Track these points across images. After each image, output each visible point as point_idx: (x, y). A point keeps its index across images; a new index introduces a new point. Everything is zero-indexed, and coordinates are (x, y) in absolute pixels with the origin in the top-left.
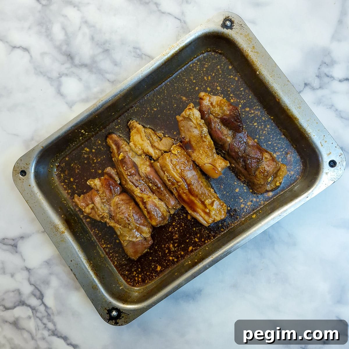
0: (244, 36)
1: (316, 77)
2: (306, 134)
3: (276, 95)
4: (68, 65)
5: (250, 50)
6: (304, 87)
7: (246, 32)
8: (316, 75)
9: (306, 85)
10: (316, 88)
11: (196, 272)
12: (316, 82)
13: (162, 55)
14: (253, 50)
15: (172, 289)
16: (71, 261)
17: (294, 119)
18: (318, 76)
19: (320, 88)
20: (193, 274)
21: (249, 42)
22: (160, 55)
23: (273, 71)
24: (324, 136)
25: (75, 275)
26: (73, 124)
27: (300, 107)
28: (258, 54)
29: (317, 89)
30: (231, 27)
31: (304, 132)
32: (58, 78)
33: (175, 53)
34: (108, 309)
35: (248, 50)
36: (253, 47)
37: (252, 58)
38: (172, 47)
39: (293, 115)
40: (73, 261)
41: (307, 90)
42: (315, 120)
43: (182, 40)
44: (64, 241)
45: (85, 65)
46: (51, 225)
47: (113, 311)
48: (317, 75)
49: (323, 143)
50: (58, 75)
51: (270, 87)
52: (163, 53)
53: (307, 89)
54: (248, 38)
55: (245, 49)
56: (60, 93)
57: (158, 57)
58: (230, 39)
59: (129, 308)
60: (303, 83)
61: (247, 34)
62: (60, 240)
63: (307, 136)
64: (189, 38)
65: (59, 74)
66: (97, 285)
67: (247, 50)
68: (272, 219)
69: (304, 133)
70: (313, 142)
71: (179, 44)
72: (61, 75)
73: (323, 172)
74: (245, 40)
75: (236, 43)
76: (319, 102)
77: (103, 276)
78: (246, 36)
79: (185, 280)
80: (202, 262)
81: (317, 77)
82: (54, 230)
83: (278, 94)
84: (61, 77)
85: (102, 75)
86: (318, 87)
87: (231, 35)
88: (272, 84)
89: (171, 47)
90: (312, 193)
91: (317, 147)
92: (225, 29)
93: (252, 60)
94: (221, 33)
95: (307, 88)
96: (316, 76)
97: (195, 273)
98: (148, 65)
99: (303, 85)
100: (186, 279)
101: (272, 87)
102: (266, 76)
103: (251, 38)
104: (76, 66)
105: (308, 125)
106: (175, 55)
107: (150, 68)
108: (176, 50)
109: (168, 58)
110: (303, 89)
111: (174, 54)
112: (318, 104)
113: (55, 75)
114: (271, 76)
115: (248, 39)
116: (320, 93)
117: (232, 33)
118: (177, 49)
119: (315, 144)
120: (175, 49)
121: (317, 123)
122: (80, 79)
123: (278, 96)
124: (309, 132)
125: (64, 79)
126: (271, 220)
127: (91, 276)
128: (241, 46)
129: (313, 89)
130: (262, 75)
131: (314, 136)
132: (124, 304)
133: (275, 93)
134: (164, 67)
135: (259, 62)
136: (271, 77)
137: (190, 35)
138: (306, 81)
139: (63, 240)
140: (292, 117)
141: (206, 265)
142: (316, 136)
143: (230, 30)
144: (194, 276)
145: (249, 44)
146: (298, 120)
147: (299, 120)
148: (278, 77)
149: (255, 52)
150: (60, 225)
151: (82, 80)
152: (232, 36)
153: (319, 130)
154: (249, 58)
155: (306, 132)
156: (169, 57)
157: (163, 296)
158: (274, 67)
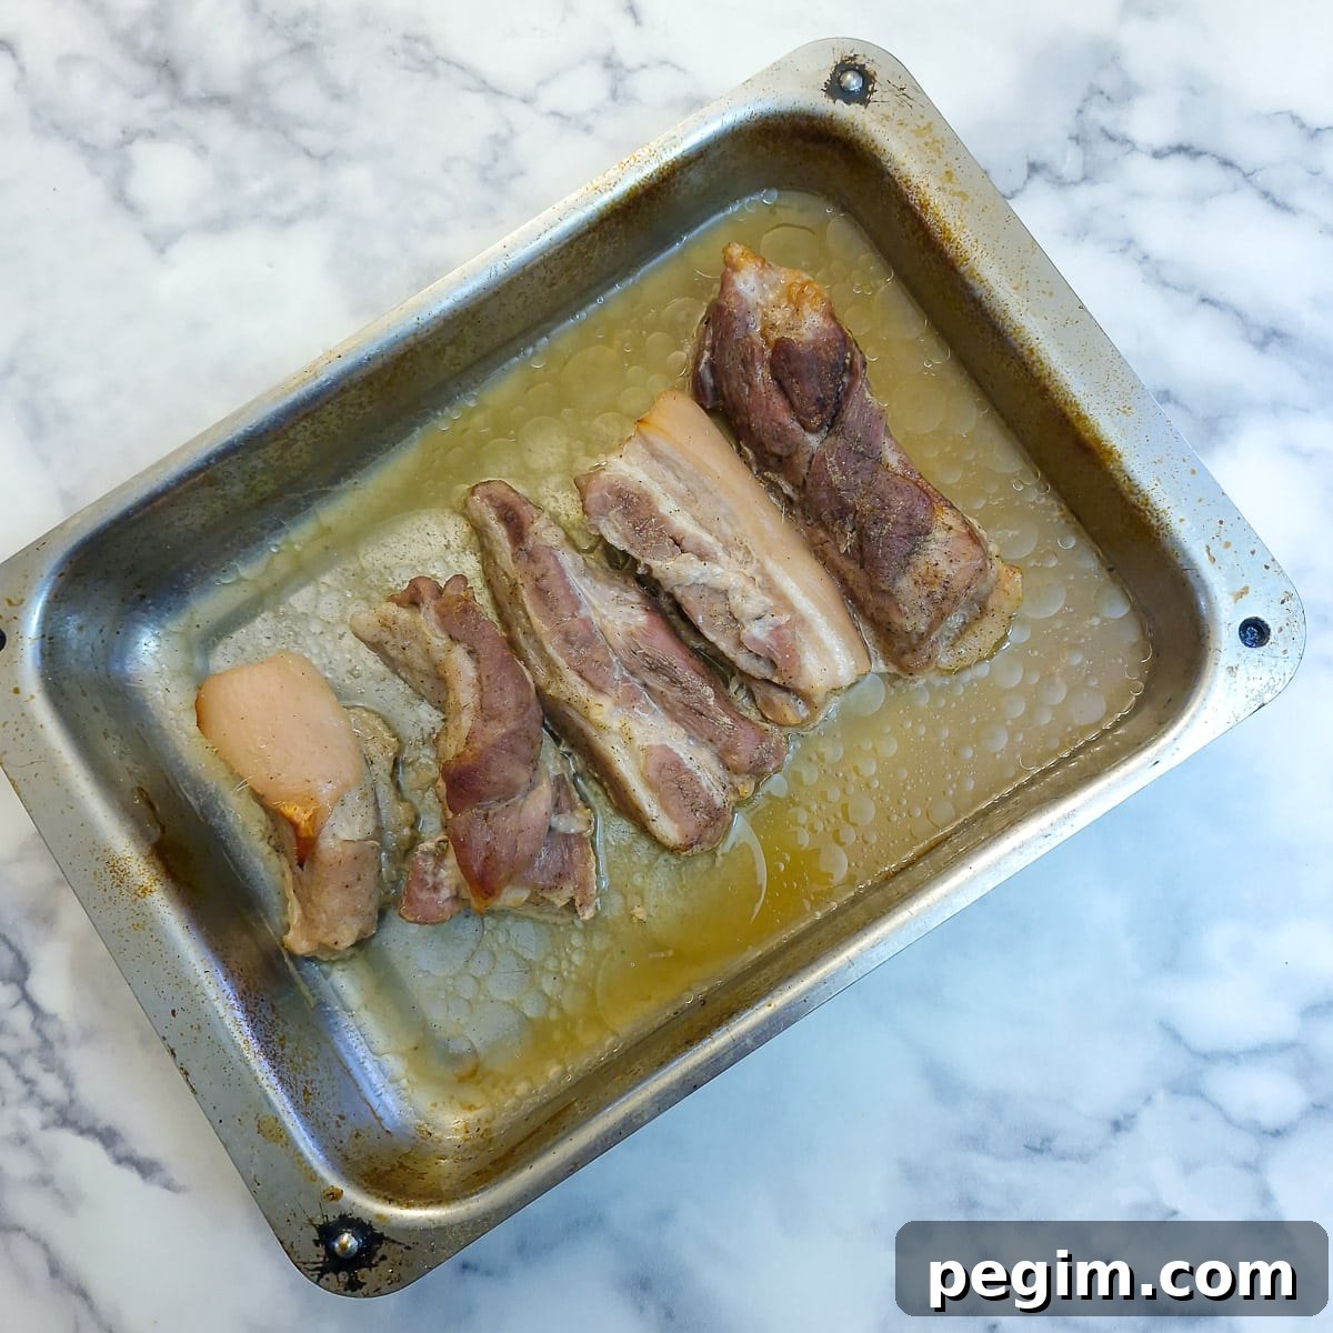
0: (913, 131)
1: (1069, 141)
2: (1152, 515)
3: (1034, 358)
4: (158, 100)
5: (934, 186)
6: (1029, 177)
7: (922, 117)
8: (1067, 135)
9: (1034, 168)
10: (1069, 180)
11: (699, 1065)
12: (1068, 160)
13: (591, 187)
14: (948, 186)
15: (598, 1137)
16: (173, 1012)
17: (1106, 456)
18: (1076, 139)
19: (1085, 178)
20: (686, 1075)
21: (933, 154)
22: (583, 190)
23: (1023, 268)
24: (1221, 522)
25: (186, 1074)
26: (217, 445)
27: (1126, 411)
28: (965, 203)
29: (1075, 184)
30: (862, 97)
31: (1143, 507)
32: (121, 146)
33: (643, 186)
34: (319, 1221)
35: (926, 183)
36: (947, 172)
37: (942, 214)
38: (632, 162)
39: (1098, 441)
40: (179, 1013)
41: (1039, 189)
42: (1184, 460)
43: (673, 134)
44: (147, 928)
45: (219, 100)
46: (96, 856)
47: (342, 1233)
48: (1075, 133)
49: (1216, 548)
50: (121, 136)
51: (1010, 330)
52: (594, 181)
53: (1038, 185)
54: (930, 140)
55: (915, 181)
56: (121, 198)
57: (575, 195)
58: (858, 141)
59: (412, 1220)
60: (1025, 162)
61: (926, 125)
62: (131, 922)
63: (1154, 522)
64: (698, 129)
65: (124, 132)
66: (277, 1120)
67: (922, 186)
68: (1014, 849)
69: (1140, 510)
70: (1177, 543)
71: (660, 151)
72: (129, 136)
73: (1217, 664)
74: (915, 148)
75: (882, 158)
76: (1082, 230)
77: (307, 1082)
78: (919, 132)
79: (653, 1098)
80: (727, 1024)
81: (1074, 142)
82: (109, 883)
83: (1042, 356)
84: (130, 142)
85: (285, 133)
86: (1078, 175)
87: (860, 127)
88: (1017, 315)
89: (625, 161)
90: (1175, 746)
91: (1193, 568)
92: (838, 101)
93: (941, 225)
94: (821, 118)
95: (1038, 181)
96: (1070, 138)
97: (695, 1068)
98: (532, 225)
99: (1025, 170)
100: (658, 1094)
101: (1018, 329)
102: (996, 287)
103: (939, 138)
104: (187, 102)
105: (1159, 480)
106: (640, 191)
107: (542, 238)
108: (645, 174)
109: (613, 201)
110: (1025, 183)
111: (636, 188)
112: (1078, 236)
113: (108, 133)
114: (1014, 285)
115: (926, 144)
116: (1083, 196)
117: (867, 119)
118: (652, 171)
119: (1185, 553)
120: (641, 169)
121: (1193, 472)
122: (201, 150)
123: (1042, 364)
124: (1162, 506)
125: (141, 150)
126: (1009, 854)
127: (257, 1078)
128: (901, 167)
129: (1060, 182)
130: (982, 282)
131: (1182, 520)
132: (390, 1201)
133: (1031, 351)
134: (597, 237)
135: (968, 233)
136: (1016, 288)
137: (703, 117)
138: (1034, 157)
139: (145, 923)
140: (1094, 445)
141: (742, 1037)
142: (1187, 523)
143: (858, 105)
144: (690, 1084)
145: (934, 162)
146: (1120, 457)
147: (1123, 459)
148: (1044, 292)
149: (954, 194)
150: (134, 861)
151: (207, 153)
152: (867, 129)
153: (1200, 500)
154: (929, 219)
155: (1149, 507)
156: (617, 200)
157: (559, 1167)
158: (1026, 251)
